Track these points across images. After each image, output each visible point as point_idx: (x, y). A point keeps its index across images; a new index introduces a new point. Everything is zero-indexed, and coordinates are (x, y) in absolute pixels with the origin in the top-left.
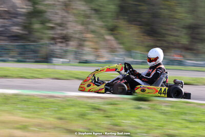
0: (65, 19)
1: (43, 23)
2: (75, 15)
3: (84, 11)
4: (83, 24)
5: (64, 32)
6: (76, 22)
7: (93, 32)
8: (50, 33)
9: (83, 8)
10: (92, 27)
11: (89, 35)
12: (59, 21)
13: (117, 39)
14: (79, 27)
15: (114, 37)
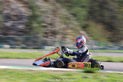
0: (54, 20)
1: (39, 23)
2: (60, 18)
3: (66, 15)
4: (65, 24)
5: (53, 29)
6: (61, 22)
7: (72, 29)
8: (44, 30)
9: (65, 13)
10: (71, 26)
11: (69, 31)
12: (49, 22)
13: (88, 33)
14: (63, 26)
15: (86, 32)
